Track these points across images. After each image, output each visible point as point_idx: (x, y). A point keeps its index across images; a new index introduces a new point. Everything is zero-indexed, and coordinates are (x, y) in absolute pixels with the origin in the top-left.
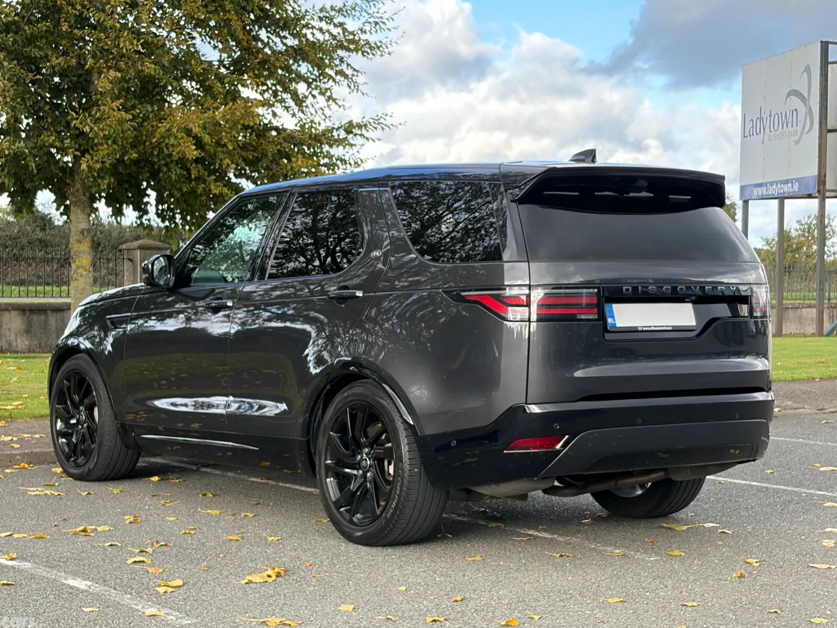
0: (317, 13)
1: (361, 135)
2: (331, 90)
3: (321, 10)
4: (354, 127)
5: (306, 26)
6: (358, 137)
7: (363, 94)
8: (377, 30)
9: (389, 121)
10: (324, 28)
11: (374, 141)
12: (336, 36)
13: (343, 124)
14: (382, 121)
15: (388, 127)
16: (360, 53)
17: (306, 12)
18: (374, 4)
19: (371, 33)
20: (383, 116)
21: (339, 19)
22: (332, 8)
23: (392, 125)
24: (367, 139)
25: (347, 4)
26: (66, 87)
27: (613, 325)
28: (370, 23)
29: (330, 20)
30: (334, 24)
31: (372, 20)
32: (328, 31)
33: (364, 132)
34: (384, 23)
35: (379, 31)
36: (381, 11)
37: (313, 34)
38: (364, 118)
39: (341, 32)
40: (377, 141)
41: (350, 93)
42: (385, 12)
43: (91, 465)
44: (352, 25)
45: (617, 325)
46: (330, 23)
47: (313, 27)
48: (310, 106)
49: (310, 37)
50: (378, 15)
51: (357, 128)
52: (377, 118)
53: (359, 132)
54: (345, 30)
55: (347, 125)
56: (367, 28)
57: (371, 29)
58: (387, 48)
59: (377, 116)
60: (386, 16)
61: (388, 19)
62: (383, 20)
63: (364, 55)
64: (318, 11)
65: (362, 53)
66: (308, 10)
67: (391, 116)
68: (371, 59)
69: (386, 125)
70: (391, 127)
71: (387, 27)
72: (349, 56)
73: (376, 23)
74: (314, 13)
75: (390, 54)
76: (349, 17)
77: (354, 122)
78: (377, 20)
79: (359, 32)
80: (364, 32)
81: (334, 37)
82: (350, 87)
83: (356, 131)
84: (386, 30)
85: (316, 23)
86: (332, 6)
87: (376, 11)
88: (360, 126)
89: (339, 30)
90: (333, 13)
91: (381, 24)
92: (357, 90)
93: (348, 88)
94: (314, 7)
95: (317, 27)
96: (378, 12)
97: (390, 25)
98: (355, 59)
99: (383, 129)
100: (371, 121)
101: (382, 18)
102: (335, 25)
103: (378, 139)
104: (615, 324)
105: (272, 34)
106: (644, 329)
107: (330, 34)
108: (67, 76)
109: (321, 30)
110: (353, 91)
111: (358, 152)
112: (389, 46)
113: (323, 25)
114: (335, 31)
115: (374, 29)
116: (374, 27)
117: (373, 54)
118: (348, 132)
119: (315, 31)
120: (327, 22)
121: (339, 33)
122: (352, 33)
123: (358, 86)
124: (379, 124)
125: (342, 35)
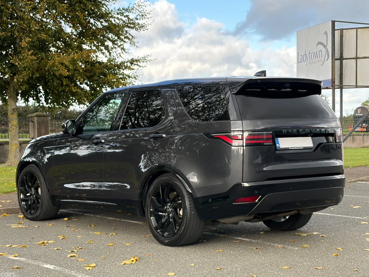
0: (116, 11)
1: (137, 65)
2: (123, 45)
3: (118, 10)
4: (134, 62)
5: (112, 17)
6: (136, 65)
7: (137, 47)
8: (143, 19)
9: (149, 58)
10: (119, 18)
11: (143, 67)
12: (124, 21)
13: (129, 60)
14: (146, 58)
15: (149, 61)
16: (134, 29)
17: (111, 11)
18: (142, 7)
19: (140, 20)
20: (147, 56)
21: (127, 14)
22: (123, 9)
23: (151, 60)
24: (140, 66)
25: (130, 7)
26: (6, 45)
27: (279, 147)
28: (139, 15)
29: (122, 14)
30: (124, 16)
31: (140, 14)
32: (121, 19)
33: (139, 63)
34: (146, 15)
35: (144, 19)
36: (145, 10)
37: (115, 21)
38: (138, 57)
39: (127, 19)
40: (144, 67)
41: (131, 46)
42: (146, 10)
43: (38, 214)
44: (132, 16)
45: (281, 147)
46: (122, 16)
47: (115, 17)
48: (114, 52)
49: (113, 22)
50: (143, 12)
51: (135, 62)
52: (144, 57)
53: (137, 64)
54: (129, 18)
55: (131, 60)
56: (138, 17)
57: (140, 18)
58: (146, 27)
59: (144, 56)
60: (147, 12)
61: (147, 14)
62: (146, 14)
63: (136, 30)
64: (117, 10)
65: (136, 29)
66: (112, 10)
67: (150, 56)
68: (139, 32)
69: (148, 60)
70: (150, 61)
71: (147, 17)
72: (130, 30)
73: (142, 15)
74: (115, 11)
75: (147, 29)
76: (131, 12)
77: (134, 59)
78: (143, 14)
79: (135, 19)
80: (137, 19)
81: (124, 22)
82: (131, 44)
83: (135, 63)
84: (147, 18)
86: (123, 8)
87: (142, 10)
88: (136, 61)
89: (126, 19)
90: (123, 11)
91: (144, 15)
92: (134, 45)
93: (130, 44)
94: (115, 8)
95: (116, 17)
96: (143, 11)
97: (148, 16)
98: (133, 32)
99: (147, 62)
100: (142, 58)
101: (145, 13)
102: (124, 17)
103: (145, 67)
104: (280, 147)
105: (96, 21)
106: (292, 148)
107: (122, 20)
108: (6, 40)
109: (118, 18)
110: (132, 45)
111: (136, 72)
112: (147, 26)
113: (119, 16)
114: (124, 19)
115: (141, 18)
116: (142, 17)
117: (140, 30)
118: (132, 63)
119: (115, 19)
120: (121, 15)
121: (126, 20)
122: (132, 20)
123: (135, 43)
124: (145, 60)
125: (127, 21)
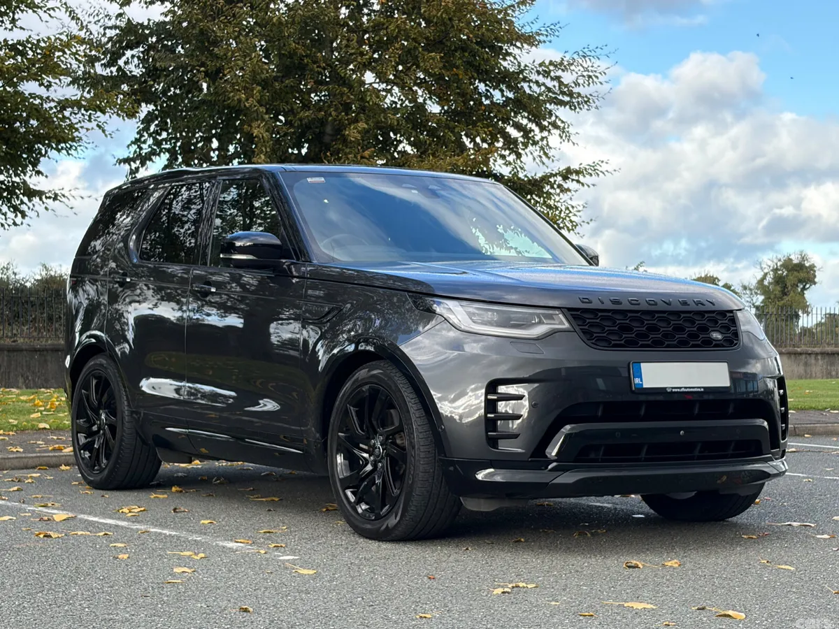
0: (536, 67)
1: (578, 181)
2: (547, 139)
3: (540, 65)
4: (571, 174)
5: (525, 80)
6: (575, 182)
7: (574, 144)
8: (589, 84)
9: (604, 167)
10: (540, 82)
11: (588, 186)
12: (551, 88)
13: (561, 170)
14: (598, 167)
15: (603, 173)
16: (568, 107)
17: (525, 67)
18: (590, 59)
19: (584, 86)
20: (600, 163)
21: (559, 73)
22: (551, 63)
23: (607, 171)
24: (583, 185)
25: (565, 59)
26: (310, 137)
28: (584, 76)
29: (547, 74)
30: (551, 77)
31: (585, 74)
32: (544, 84)
33: (581, 178)
34: (597, 77)
35: (591, 84)
36: (595, 65)
37: (530, 87)
38: (581, 164)
39: (557, 85)
40: (591, 186)
41: (561, 143)
42: (599, 66)
44: (567, 78)
46: (547, 77)
47: (530, 81)
48: (529, 154)
49: (528, 91)
50: (593, 69)
51: (574, 175)
52: (593, 165)
53: (577, 178)
54: (561, 83)
55: (564, 171)
56: (581, 81)
57: (584, 83)
58: (594, 103)
59: (594, 163)
60: (600, 70)
61: (600, 73)
62: (597, 74)
63: (571, 109)
64: (537, 66)
65: (570, 107)
66: (528, 65)
67: (607, 163)
68: (578, 112)
69: (601, 172)
70: (606, 173)
71: (599, 80)
72: (558, 109)
73: (590, 77)
74: (533, 67)
75: (597, 108)
76: (567, 71)
77: (572, 168)
78: (591, 74)
79: (573, 85)
80: (577, 84)
81: (549, 90)
82: (561, 137)
83: (574, 177)
84: (598, 83)
85: (534, 77)
86: (551, 61)
87: (591, 65)
88: (578, 172)
89: (556, 83)
90: (552, 68)
91: (593, 77)
92: (568, 140)
93: (559, 138)
94: (534, 62)
95: (534, 80)
96: (592, 66)
97: (602, 78)
98: (562, 113)
99: (598, 175)
100: (588, 167)
101: (595, 71)
102: (552, 79)
103: (594, 185)
105: (490, 87)
107: (546, 87)
108: (311, 128)
109: (537, 82)
110: (564, 141)
111: (571, 199)
112: (596, 101)
113: (541, 79)
114: (550, 83)
115: (587, 82)
116: (588, 81)
117: (581, 109)
118: (565, 178)
119: (531, 84)
120: (544, 76)
121: (554, 86)
122: (566, 86)
123: (569, 136)
124: (595, 170)
125: (557, 88)
